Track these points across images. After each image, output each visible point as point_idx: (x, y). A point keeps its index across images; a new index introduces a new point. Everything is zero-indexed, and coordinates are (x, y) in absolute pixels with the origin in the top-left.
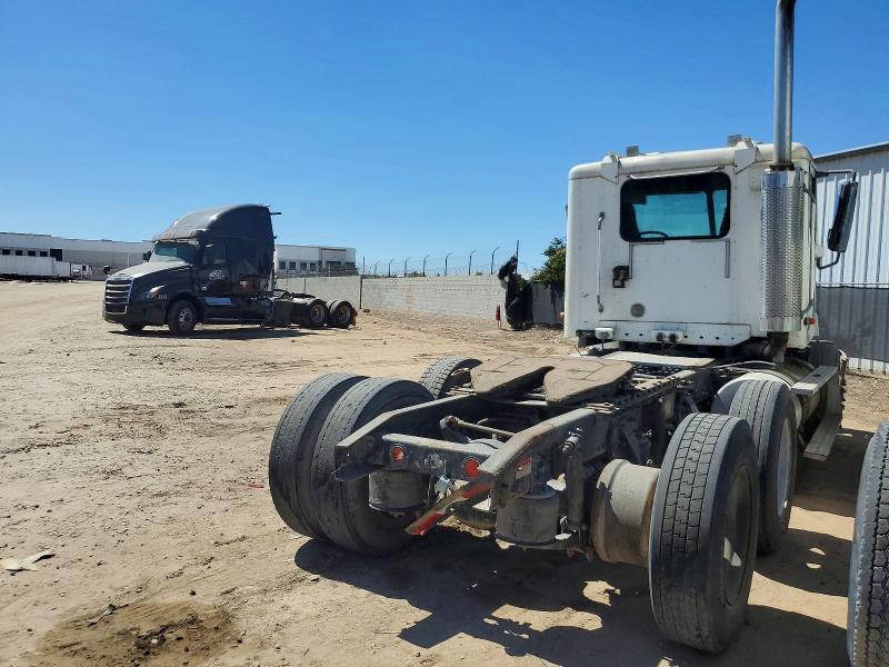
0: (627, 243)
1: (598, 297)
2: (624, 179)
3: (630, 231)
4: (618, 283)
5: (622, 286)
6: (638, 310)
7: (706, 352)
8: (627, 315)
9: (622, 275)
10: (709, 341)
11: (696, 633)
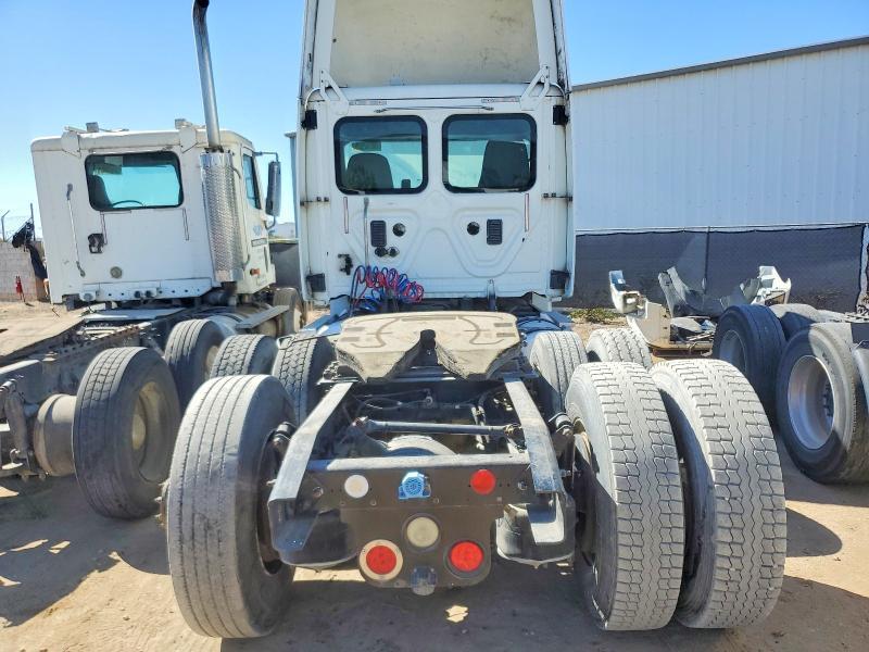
0: (98, 213)
1: (78, 263)
2: (86, 154)
3: (99, 201)
4: (94, 249)
5: (99, 251)
6: (116, 273)
7: (179, 304)
8: (109, 277)
9: (97, 241)
10: (180, 294)
11: (117, 504)
